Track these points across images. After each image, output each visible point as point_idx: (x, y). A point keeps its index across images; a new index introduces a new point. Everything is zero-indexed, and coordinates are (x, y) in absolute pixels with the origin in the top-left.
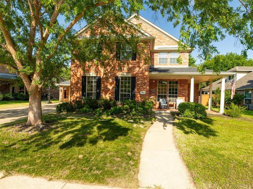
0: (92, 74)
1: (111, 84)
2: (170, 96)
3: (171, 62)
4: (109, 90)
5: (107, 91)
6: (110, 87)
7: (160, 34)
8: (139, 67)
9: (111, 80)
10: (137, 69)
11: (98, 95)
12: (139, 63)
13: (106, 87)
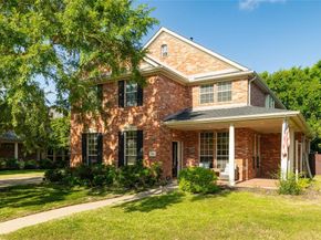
0: (92, 130)
1: (114, 142)
2: (219, 158)
3: (219, 100)
4: (112, 152)
5: (109, 152)
6: (113, 148)
7: (200, 54)
8: (146, 114)
9: (113, 136)
10: (144, 118)
11: (100, 160)
12: (146, 109)
13: (108, 148)
